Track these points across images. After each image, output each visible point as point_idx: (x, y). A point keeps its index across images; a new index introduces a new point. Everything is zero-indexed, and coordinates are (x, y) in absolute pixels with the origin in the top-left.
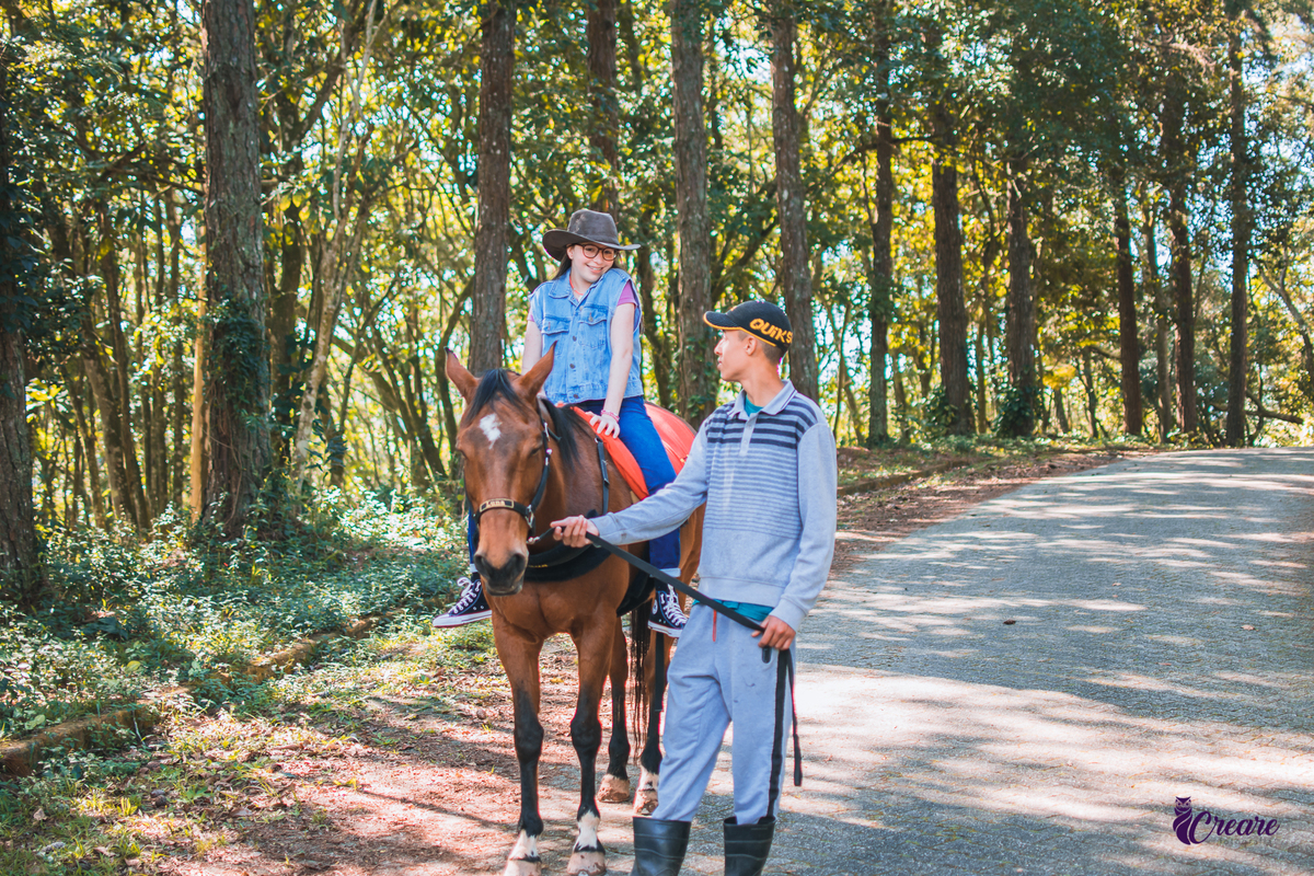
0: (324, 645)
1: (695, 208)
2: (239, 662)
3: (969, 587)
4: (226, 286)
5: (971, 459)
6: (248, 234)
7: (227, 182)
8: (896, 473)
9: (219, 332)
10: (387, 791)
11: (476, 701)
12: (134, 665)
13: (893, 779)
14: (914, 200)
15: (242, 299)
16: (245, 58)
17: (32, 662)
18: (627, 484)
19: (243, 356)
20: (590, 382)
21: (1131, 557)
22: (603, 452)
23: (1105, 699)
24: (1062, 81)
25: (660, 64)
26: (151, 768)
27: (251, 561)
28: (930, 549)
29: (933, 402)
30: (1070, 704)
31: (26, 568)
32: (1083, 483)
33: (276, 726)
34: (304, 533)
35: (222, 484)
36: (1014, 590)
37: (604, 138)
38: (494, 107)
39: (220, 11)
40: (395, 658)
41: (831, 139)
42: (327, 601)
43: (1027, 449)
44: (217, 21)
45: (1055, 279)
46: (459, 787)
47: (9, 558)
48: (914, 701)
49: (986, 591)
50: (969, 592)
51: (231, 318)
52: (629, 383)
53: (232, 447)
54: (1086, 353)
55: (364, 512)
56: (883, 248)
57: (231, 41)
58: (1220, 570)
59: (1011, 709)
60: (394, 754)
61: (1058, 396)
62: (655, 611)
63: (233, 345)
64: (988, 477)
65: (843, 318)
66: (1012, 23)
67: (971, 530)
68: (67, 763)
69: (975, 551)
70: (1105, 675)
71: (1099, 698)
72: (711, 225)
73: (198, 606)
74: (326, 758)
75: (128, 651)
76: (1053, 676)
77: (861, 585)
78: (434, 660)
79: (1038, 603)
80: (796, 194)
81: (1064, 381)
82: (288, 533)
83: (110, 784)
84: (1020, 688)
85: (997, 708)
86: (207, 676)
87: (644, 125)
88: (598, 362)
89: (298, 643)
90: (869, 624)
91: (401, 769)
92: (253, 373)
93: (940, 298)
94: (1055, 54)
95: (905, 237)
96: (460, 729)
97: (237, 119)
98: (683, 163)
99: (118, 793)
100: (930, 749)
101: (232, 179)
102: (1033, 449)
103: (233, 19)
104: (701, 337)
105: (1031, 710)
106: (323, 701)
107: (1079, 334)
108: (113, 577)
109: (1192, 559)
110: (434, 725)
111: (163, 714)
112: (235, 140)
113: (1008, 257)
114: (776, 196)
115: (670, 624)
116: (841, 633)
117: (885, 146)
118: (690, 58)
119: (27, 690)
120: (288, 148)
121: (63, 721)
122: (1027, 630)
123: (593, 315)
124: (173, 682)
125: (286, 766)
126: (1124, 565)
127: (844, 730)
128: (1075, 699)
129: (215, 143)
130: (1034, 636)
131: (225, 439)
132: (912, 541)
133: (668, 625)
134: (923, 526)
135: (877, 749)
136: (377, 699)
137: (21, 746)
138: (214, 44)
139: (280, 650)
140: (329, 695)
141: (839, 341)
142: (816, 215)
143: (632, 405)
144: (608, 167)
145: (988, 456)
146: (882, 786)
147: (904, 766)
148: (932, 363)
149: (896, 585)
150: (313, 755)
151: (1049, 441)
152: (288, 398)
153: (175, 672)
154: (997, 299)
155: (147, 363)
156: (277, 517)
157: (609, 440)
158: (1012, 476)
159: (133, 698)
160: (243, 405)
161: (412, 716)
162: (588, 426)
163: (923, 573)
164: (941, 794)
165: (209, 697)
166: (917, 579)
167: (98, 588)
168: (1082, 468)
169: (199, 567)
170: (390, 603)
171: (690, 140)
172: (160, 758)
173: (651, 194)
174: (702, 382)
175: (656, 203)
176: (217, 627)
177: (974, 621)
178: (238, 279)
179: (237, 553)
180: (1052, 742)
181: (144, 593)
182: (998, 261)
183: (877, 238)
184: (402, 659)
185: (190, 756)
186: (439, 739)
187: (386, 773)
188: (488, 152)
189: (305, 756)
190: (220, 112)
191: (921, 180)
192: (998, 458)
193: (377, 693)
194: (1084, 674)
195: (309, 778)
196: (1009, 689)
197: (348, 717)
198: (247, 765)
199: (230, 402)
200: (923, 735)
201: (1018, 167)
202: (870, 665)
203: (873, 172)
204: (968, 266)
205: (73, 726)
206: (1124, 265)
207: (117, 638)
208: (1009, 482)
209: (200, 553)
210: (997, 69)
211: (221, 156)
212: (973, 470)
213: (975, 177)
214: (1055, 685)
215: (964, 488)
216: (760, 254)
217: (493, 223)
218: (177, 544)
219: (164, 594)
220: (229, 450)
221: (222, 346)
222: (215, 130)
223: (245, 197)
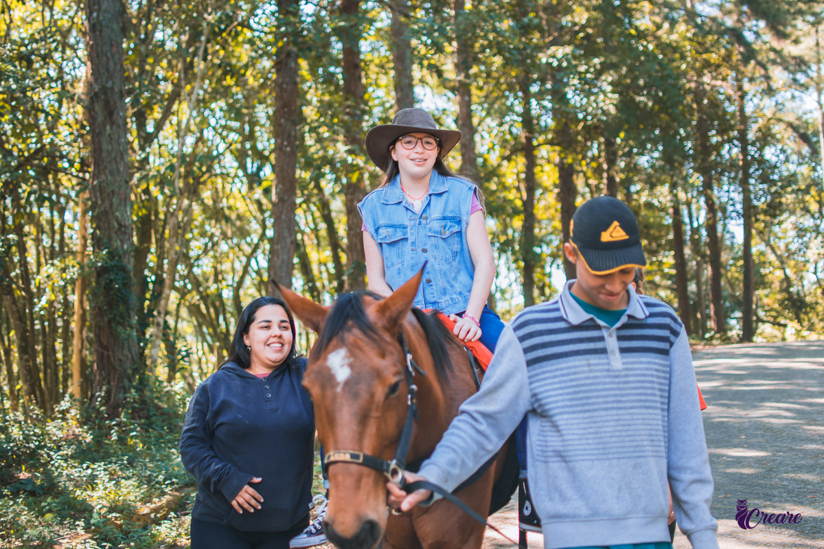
0: (186, 497)
2: (128, 513)
4: (105, 240)
6: (120, 204)
7: (105, 168)
9: (101, 272)
12: (49, 516)
15: (117, 249)
16: (118, 82)
19: (118, 289)
20: (447, 297)
21: (741, 417)
24: (650, 104)
27: (128, 434)
34: (163, 414)
35: (104, 379)
38: (285, 118)
39: (99, 49)
44: (98, 56)
51: (110, 263)
53: (111, 353)
56: (530, 217)
57: (107, 70)
58: (809, 424)
63: (111, 281)
66: (615, 67)
70: (773, 507)
73: (94, 469)
75: (43, 504)
82: (151, 414)
86: (104, 524)
88: (453, 275)
89: (169, 495)
92: (125, 301)
94: (645, 86)
97: (112, 124)
101: (109, 166)
103: (109, 55)
108: (29, 448)
109: (786, 418)
112: (111, 139)
117: (528, 150)
120: (142, 148)
123: (445, 227)
124: (80, 531)
126: (740, 423)
129: (97, 140)
131: (105, 348)
138: (96, 72)
139: (157, 502)
144: (363, 158)
152: (144, 320)
153: (82, 523)
155: (44, 299)
156: (144, 402)
159: (51, 543)
160: (119, 323)
165: (107, 540)
167: (18, 456)
169: (89, 438)
176: (108, 485)
178: (114, 235)
179: (116, 428)
181: (52, 459)
188: (281, 149)
190: (100, 119)
199: (109, 322)
203: (522, 167)
207: (34, 495)
209: (90, 429)
210: (607, 97)
211: (101, 150)
217: (286, 198)
218: (73, 423)
219: (66, 461)
220: (108, 356)
221: (103, 283)
222: (97, 131)
223: (118, 179)
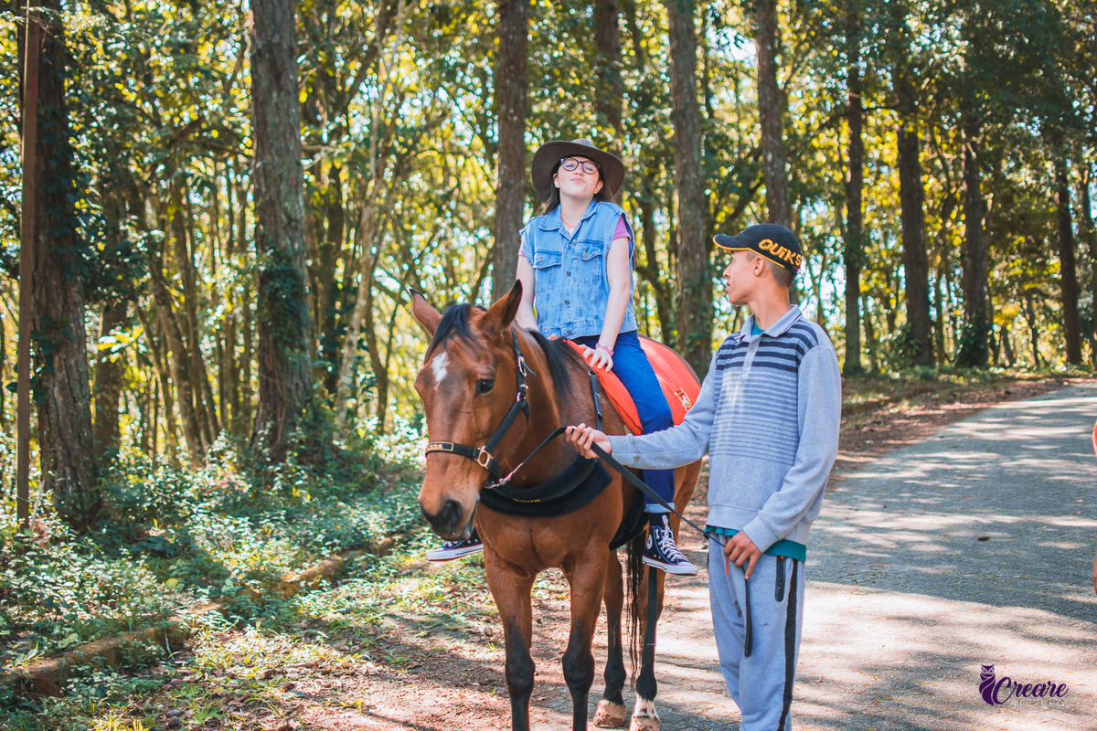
0: (350, 562)
1: (691, 169)
2: (271, 580)
3: (943, 504)
4: (270, 238)
5: (935, 386)
6: (290, 192)
7: (271, 146)
8: (870, 399)
9: (265, 279)
10: (391, 713)
11: (484, 618)
12: (172, 582)
13: (884, 703)
14: (880, 163)
15: (285, 249)
16: (287, 35)
17: (78, 580)
18: (620, 417)
19: (286, 300)
20: (583, 319)
21: (1088, 475)
22: (595, 385)
23: (1083, 617)
24: (1012, 54)
25: (660, 48)
26: (174, 686)
27: (292, 483)
28: (904, 469)
29: (899, 337)
30: (1049, 621)
31: (86, 491)
32: (1037, 408)
33: (296, 643)
34: (340, 457)
35: (268, 413)
36: (985, 507)
37: (609, 106)
38: (511, 79)
40: (415, 573)
41: (809, 109)
42: (355, 521)
43: (983, 377)
44: (261, 4)
45: (1001, 231)
46: (461, 709)
47: (71, 483)
48: (899, 618)
49: (958, 508)
50: (942, 509)
51: (276, 266)
52: (625, 319)
53: (277, 381)
54: (1028, 294)
55: (398, 438)
56: (855, 204)
57: (274, 20)
59: (994, 627)
60: (403, 673)
61: (1004, 332)
62: (649, 546)
63: (277, 290)
64: (951, 402)
65: (820, 266)
67: (940, 451)
68: (92, 683)
69: (945, 471)
70: (1079, 592)
71: (1076, 616)
72: (704, 186)
73: (237, 525)
74: (338, 676)
75: (172, 567)
76: (1030, 592)
77: (843, 503)
78: (450, 577)
79: (1008, 519)
80: (779, 156)
81: (1011, 319)
82: (327, 457)
83: (131, 703)
84: (999, 605)
85: (979, 625)
86: (238, 593)
87: (645, 98)
88: (593, 298)
89: (328, 558)
90: (853, 540)
91: (407, 688)
92: (296, 315)
93: (906, 247)
94: (1005, 31)
95: (873, 195)
96: (468, 647)
97: (280, 90)
98: (679, 129)
99: (136, 713)
100: (918, 669)
101: (275, 143)
102: (988, 377)
103: (276, 2)
104: (697, 281)
105: (1012, 627)
106: (343, 618)
107: (1025, 278)
108: (165, 499)
110: (445, 642)
111: (194, 630)
112: (278, 109)
113: (964, 212)
114: (761, 158)
115: (665, 559)
116: (827, 550)
117: (855, 116)
118: (684, 40)
119: (69, 606)
121: (98, 638)
122: (1001, 546)
123: (587, 250)
124: (204, 600)
125: (299, 685)
126: (1084, 483)
127: (833, 649)
128: (1053, 616)
129: (260, 111)
130: (1008, 552)
131: (271, 374)
132: (888, 461)
133: (663, 561)
134: (897, 447)
135: (866, 669)
136: (392, 616)
137: (52, 664)
138: (259, 23)
139: (309, 567)
140: (348, 612)
141: (816, 287)
142: (795, 176)
143: (626, 340)
144: (613, 131)
145: (949, 384)
146: (873, 710)
147: (894, 688)
148: (897, 304)
149: (875, 502)
150: (326, 673)
151: (1001, 370)
152: (334, 337)
153: (207, 591)
154: (953, 247)
155: (220, 309)
156: (317, 443)
157: (601, 373)
158: (973, 401)
159: (167, 614)
160: (286, 343)
161: (423, 633)
162: (582, 358)
163: (899, 491)
164: (932, 719)
165: (238, 612)
166: (894, 497)
167: (152, 509)
168: (1034, 394)
169: (246, 488)
170: (414, 522)
171: (685, 109)
172: (185, 674)
173: (652, 158)
174: (698, 320)
175: (656, 166)
176: (254, 546)
177: (950, 537)
178: (282, 232)
179: (281, 476)
180: (1036, 662)
181: (192, 513)
182: (954, 215)
183: (850, 195)
184: (420, 575)
185: (212, 673)
186: (447, 657)
187: (394, 693)
188: (505, 119)
189: (319, 675)
190: (264, 84)
191: (887, 146)
192: (959, 385)
193: (394, 609)
194: (1060, 591)
195: (319, 698)
196: (989, 606)
197: (364, 633)
198: (262, 684)
199: (275, 341)
200: (910, 654)
201: (972, 131)
202: (855, 582)
203: (845, 138)
204: (929, 219)
205: (105, 644)
206: (1063, 218)
207: (161, 556)
208: (971, 406)
209: (249, 475)
210: (954, 45)
211: (265, 123)
212: (937, 396)
213: (933, 142)
214: (1033, 602)
215: (931, 412)
216: (748, 211)
217: (512, 182)
218: (229, 467)
219: (210, 515)
220: (274, 384)
221: (267, 292)
222: (261, 99)
223: (287, 159)
